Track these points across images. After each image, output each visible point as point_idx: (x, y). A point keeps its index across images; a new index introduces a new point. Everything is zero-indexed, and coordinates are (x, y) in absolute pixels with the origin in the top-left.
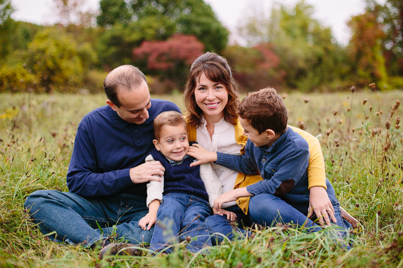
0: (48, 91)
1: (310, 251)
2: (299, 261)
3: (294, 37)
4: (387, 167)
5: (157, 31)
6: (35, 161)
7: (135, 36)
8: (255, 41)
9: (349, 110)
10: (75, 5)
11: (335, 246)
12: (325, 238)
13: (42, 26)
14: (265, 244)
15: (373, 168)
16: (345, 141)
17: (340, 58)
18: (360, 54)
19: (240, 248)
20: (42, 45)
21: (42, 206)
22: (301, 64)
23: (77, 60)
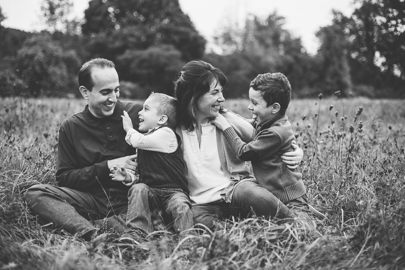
1: (281, 241)
2: (272, 250)
3: (267, 46)
4: (351, 167)
5: (139, 39)
6: (30, 160)
7: (118, 44)
8: (229, 50)
9: (316, 115)
10: (62, 14)
11: (303, 236)
12: (295, 229)
13: (29, 32)
14: (242, 234)
15: (338, 167)
16: (313, 143)
17: (309, 66)
18: (327, 62)
19: (219, 237)
20: (30, 51)
23: (64, 66)
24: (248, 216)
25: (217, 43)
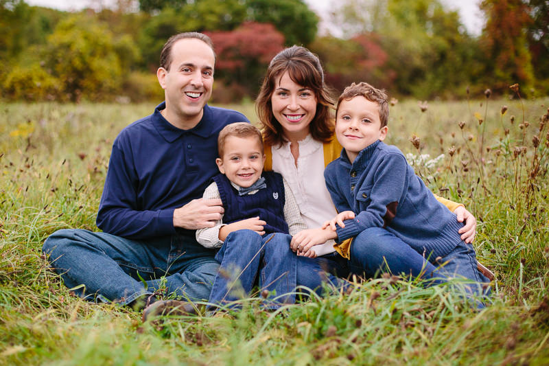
0: (74, 100)
1: (428, 313)
2: (413, 326)
3: (408, 25)
4: (534, 199)
5: (221, 17)
6: (56, 192)
7: (191, 25)
8: (354, 30)
9: (481, 122)
11: (462, 305)
12: (449, 295)
13: (65, 12)
14: (367, 301)
15: (515, 200)
16: (477, 164)
17: (471, 53)
18: (497, 47)
19: (332, 307)
20: (66, 38)
21: (67, 250)
22: (417, 62)
23: (114, 57)
24: (376, 275)
25: (335, 22)
